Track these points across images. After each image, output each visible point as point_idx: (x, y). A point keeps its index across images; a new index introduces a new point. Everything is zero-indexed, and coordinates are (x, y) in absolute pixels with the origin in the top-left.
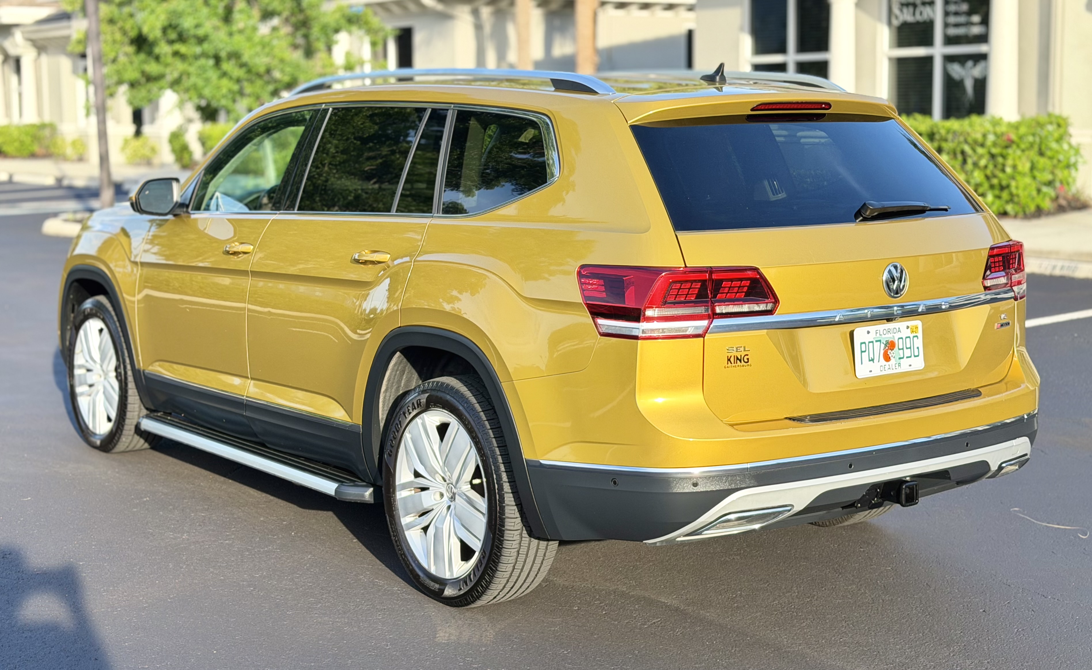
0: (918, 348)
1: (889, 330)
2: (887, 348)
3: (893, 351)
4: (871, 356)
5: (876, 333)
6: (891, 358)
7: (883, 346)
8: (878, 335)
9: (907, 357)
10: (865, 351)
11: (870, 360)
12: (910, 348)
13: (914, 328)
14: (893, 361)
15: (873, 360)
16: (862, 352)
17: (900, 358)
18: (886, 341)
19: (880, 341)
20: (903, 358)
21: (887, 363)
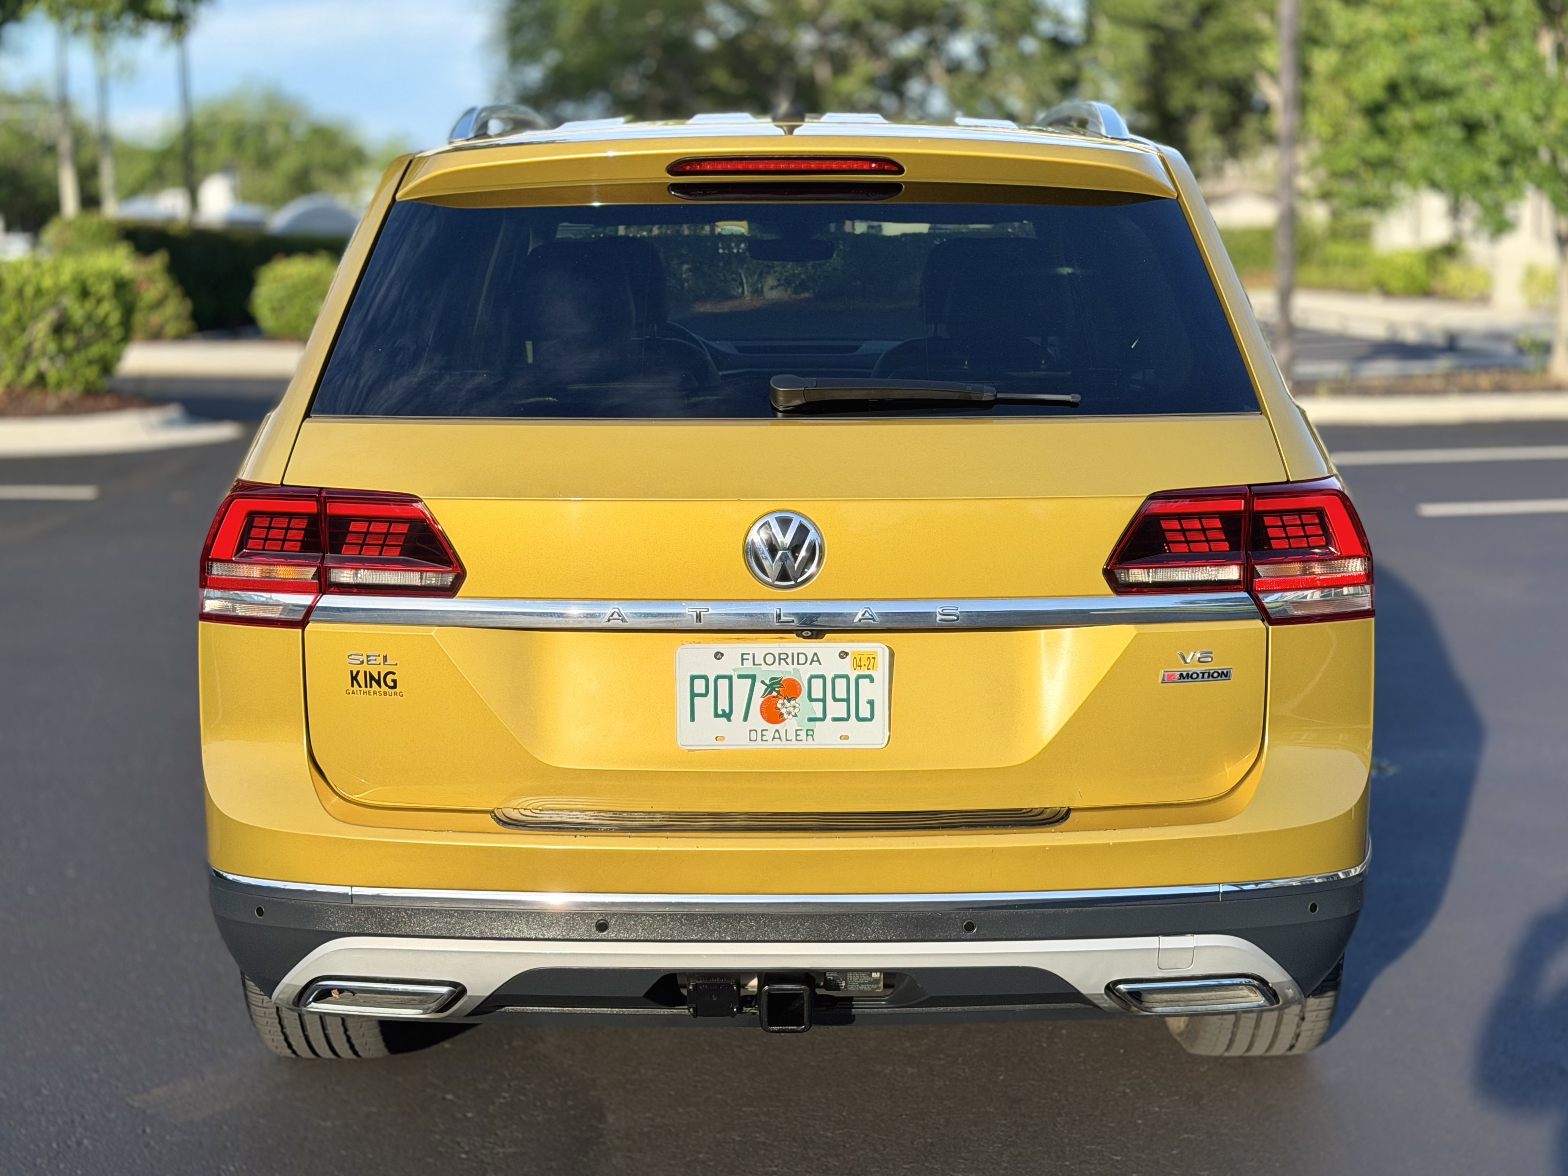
0: (871, 703)
1: (783, 656)
2: (774, 694)
3: (793, 702)
4: (723, 705)
5: (743, 659)
6: (786, 716)
7: (760, 689)
8: (748, 664)
9: (835, 719)
10: (705, 695)
11: (717, 715)
12: (848, 700)
13: (864, 658)
14: (790, 725)
15: (728, 716)
16: (693, 695)
17: (811, 720)
18: (772, 679)
19: (753, 678)
20: (823, 719)
21: (772, 727)
